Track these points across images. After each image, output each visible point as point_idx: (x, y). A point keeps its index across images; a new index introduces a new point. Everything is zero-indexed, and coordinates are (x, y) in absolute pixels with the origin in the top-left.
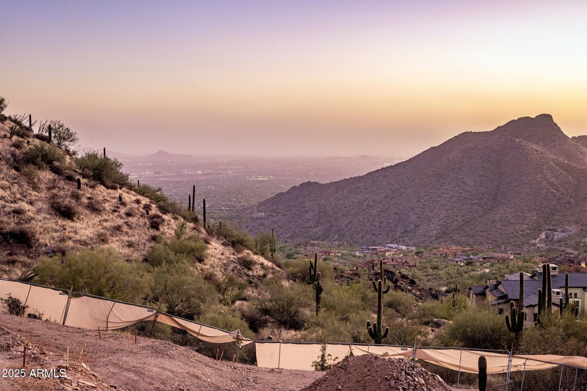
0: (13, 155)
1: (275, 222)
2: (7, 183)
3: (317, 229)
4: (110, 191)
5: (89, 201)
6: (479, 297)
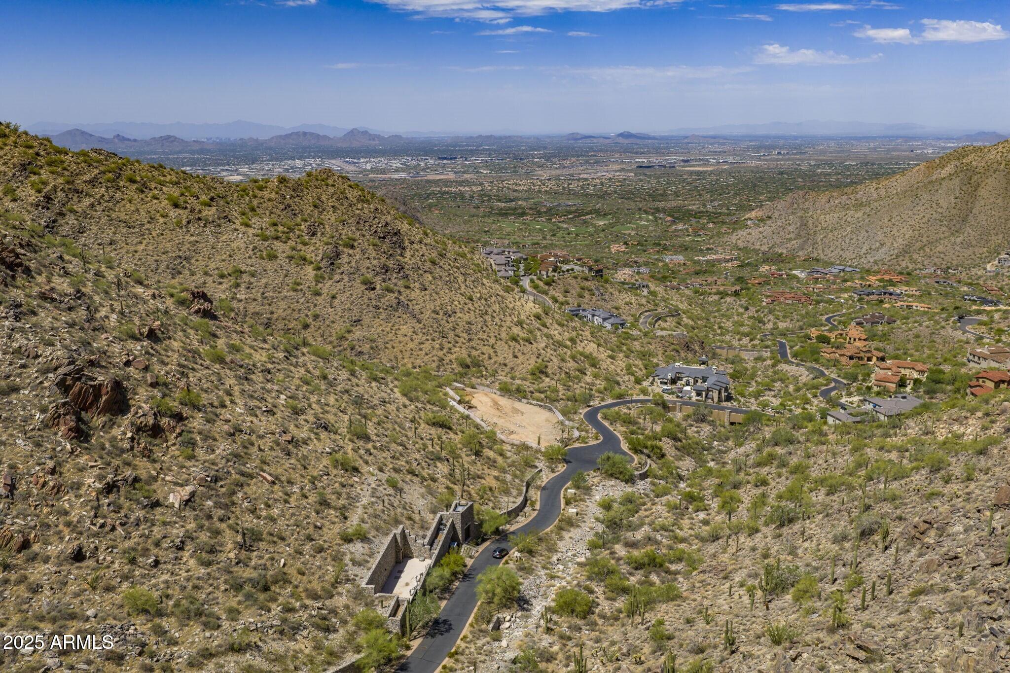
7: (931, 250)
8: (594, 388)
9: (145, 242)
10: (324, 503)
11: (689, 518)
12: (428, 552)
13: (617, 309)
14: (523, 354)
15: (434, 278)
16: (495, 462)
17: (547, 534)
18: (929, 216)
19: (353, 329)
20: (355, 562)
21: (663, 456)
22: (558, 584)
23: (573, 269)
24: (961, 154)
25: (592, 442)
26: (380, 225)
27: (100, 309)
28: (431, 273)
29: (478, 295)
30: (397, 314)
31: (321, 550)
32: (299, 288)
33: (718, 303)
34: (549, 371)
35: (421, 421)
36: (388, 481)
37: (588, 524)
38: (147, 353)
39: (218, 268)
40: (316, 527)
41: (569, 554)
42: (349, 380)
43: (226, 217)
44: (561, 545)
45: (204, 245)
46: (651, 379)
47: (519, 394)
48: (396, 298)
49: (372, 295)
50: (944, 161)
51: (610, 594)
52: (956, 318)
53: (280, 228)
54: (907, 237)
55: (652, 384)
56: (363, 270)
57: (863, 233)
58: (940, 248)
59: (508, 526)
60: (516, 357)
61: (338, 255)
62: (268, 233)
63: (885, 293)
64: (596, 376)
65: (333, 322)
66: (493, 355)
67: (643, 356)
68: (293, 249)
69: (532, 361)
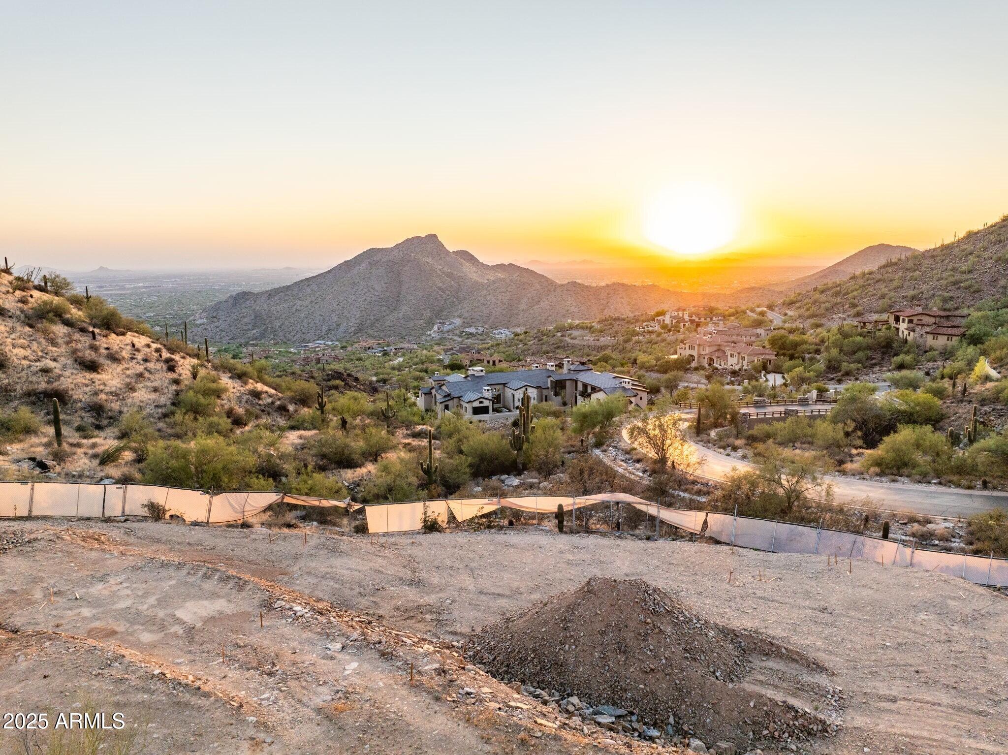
0: (22, 311)
1: (217, 327)
2: (25, 341)
3: (255, 331)
4: (121, 337)
5: (108, 351)
6: (427, 396)
18: (369, 298)
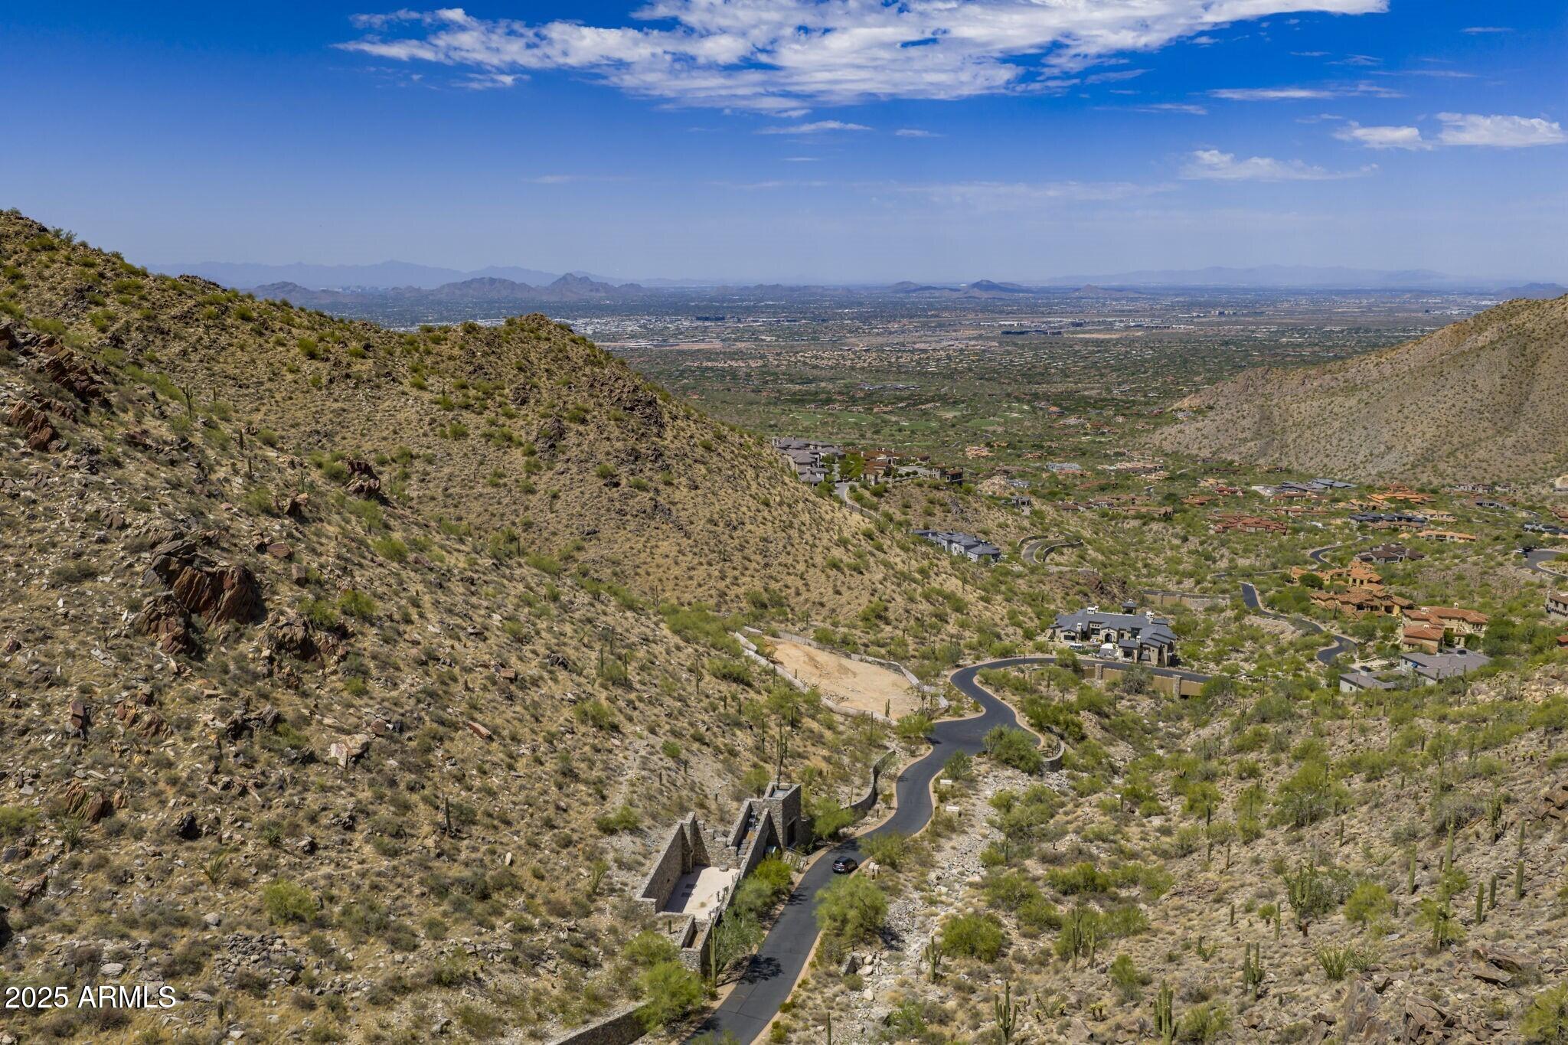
7: (1466, 456)
8: (962, 642)
9: (264, 409)
10: (569, 774)
11: (1138, 825)
12: (733, 857)
13: (985, 533)
14: (849, 588)
15: (710, 471)
16: (822, 736)
17: (915, 841)
18: (1460, 404)
19: (586, 545)
20: (621, 864)
21: (1083, 738)
22: (942, 912)
23: (915, 473)
24: (1506, 312)
25: (970, 715)
26: (626, 390)
27: (217, 468)
28: (704, 463)
29: (778, 499)
30: (653, 524)
31: (567, 843)
32: (501, 481)
33: (1138, 532)
34: (891, 615)
35: (704, 672)
36: (664, 748)
37: (978, 829)
38: (290, 535)
39: (375, 450)
40: (558, 808)
41: (954, 871)
42: (592, 605)
43: (389, 374)
44: (938, 857)
45: (354, 415)
46: (1049, 632)
47: (845, 646)
48: (651, 499)
49: (614, 493)
50: (1481, 321)
51: (1027, 929)
52: (1521, 550)
53: (472, 392)
54: (1428, 436)
55: (1052, 638)
56: (601, 457)
57: (1360, 430)
58: (1481, 453)
59: (851, 830)
60: (838, 593)
61: (561, 434)
62: (453, 399)
63: (1400, 519)
64: (963, 625)
65: (554, 534)
66: (803, 589)
67: (1033, 600)
68: (492, 423)
69: (864, 600)
